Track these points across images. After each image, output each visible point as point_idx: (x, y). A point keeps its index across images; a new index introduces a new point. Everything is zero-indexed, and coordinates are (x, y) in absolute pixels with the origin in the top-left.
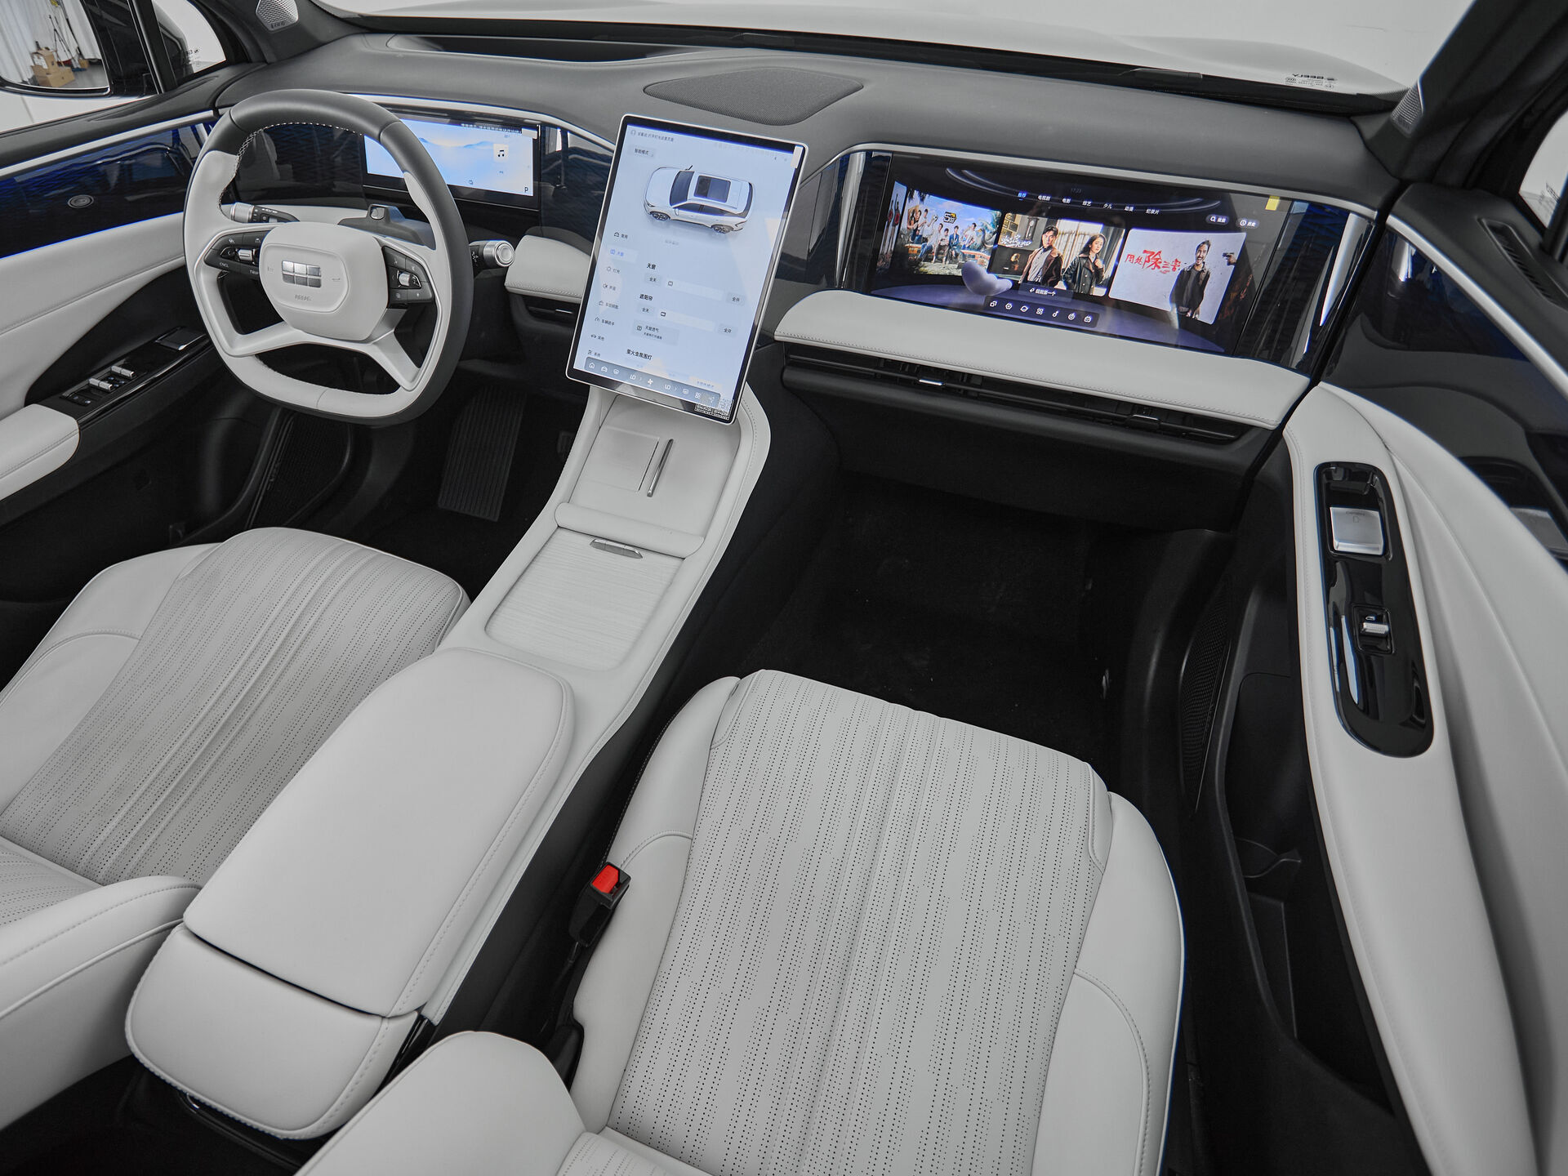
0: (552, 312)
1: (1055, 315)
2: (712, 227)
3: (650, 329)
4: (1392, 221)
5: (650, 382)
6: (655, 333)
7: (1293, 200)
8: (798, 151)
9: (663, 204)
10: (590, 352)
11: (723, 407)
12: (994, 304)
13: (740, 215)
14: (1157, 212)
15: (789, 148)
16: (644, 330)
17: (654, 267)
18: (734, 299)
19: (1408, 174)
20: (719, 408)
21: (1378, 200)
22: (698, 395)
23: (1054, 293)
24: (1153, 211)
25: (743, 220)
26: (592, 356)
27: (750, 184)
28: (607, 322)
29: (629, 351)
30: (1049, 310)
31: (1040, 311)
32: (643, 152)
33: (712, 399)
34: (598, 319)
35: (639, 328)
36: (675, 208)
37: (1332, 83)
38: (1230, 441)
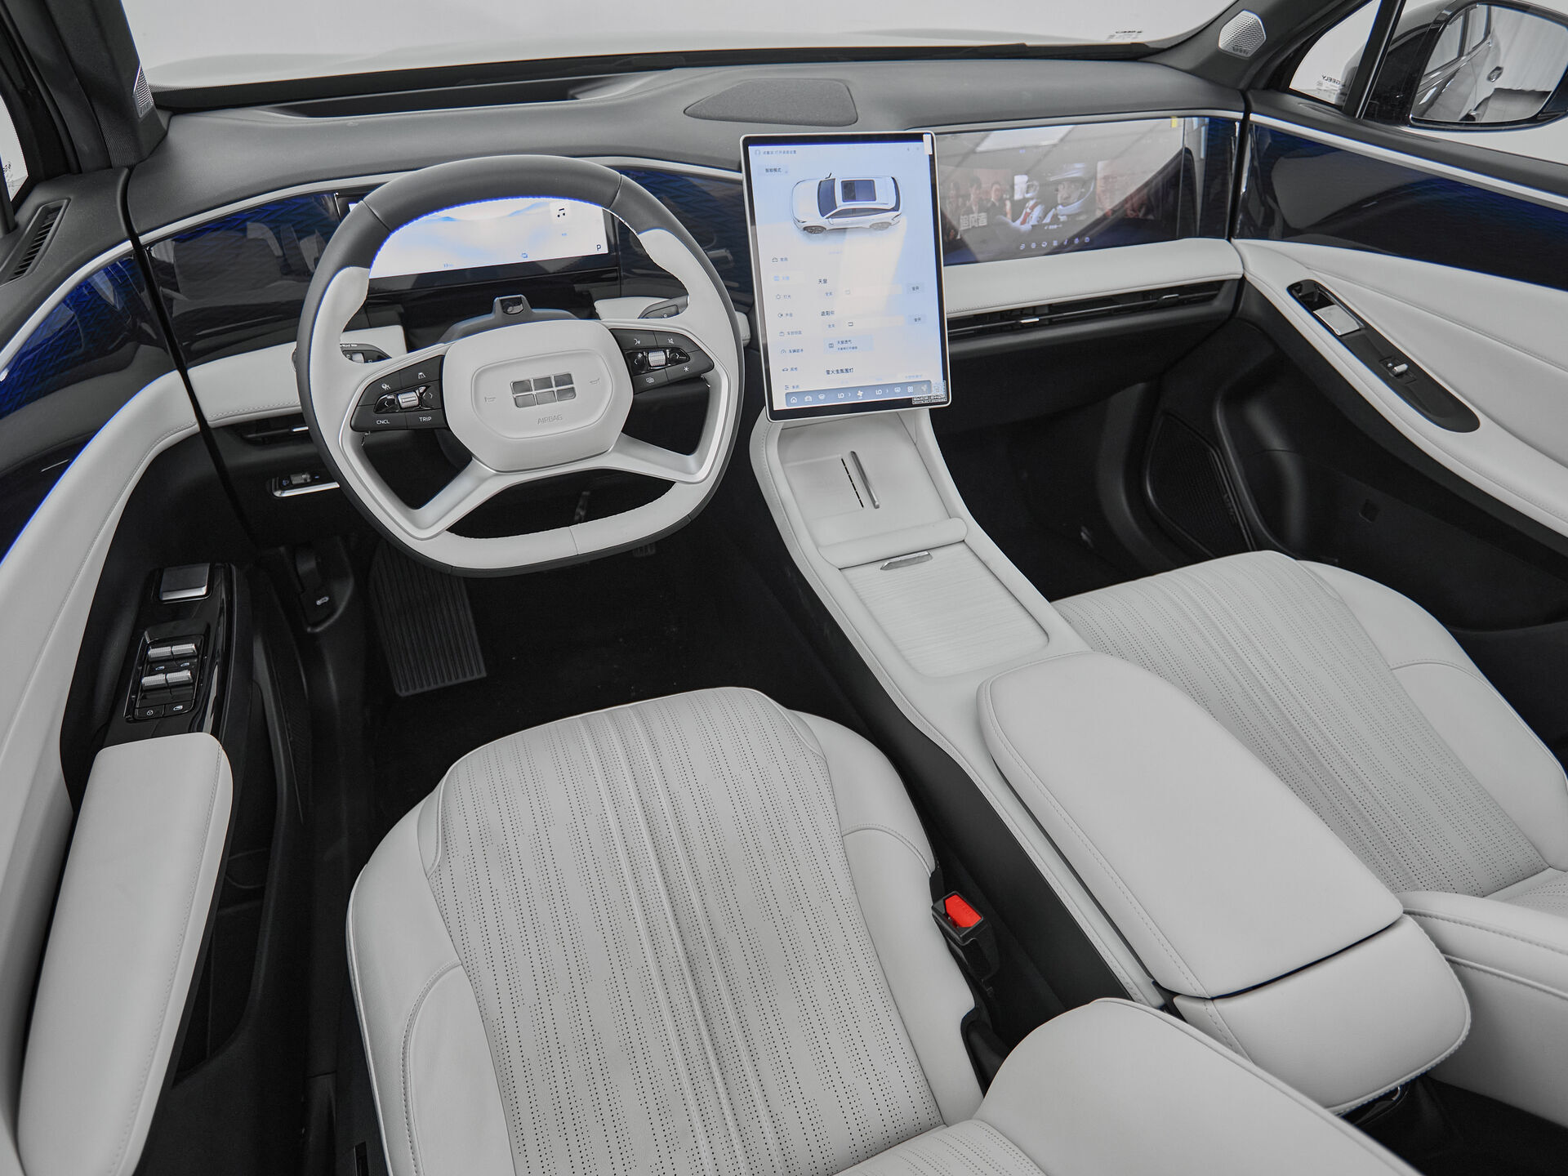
2: (871, 227)
3: (842, 342)
4: (1253, 117)
5: (860, 393)
6: (849, 345)
7: (1186, 116)
8: (927, 138)
9: (816, 219)
10: (787, 387)
11: (937, 390)
13: (893, 210)
15: (918, 138)
16: (836, 346)
17: (825, 281)
18: (914, 289)
20: (934, 393)
22: (910, 389)
25: (896, 213)
26: (791, 390)
27: (893, 179)
28: (794, 351)
29: (828, 372)
32: (775, 170)
33: (924, 388)
34: (784, 351)
35: (831, 346)
36: (827, 218)
38: (1214, 296)
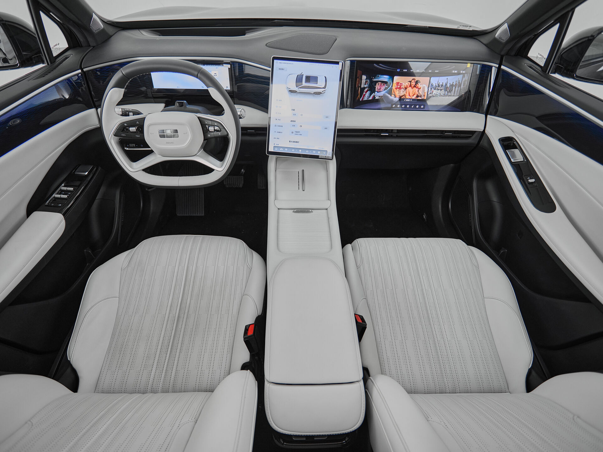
0: (246, 132)
1: (412, 107)
2: (314, 93)
3: (297, 132)
4: (503, 67)
5: (300, 151)
6: (299, 133)
7: (474, 64)
8: (340, 64)
9: (294, 87)
10: (274, 144)
11: (329, 154)
12: (394, 106)
13: (323, 88)
14: (438, 71)
15: (337, 63)
16: (294, 133)
17: (294, 110)
18: (326, 117)
19: (503, 53)
20: (328, 155)
21: (498, 62)
22: (319, 152)
23: (411, 100)
24: (437, 71)
25: (325, 89)
26: (276, 145)
27: (325, 77)
28: (279, 132)
29: (290, 141)
30: (411, 105)
31: (408, 106)
32: (282, 69)
33: (325, 153)
34: (275, 132)
35: (292, 133)
36: (298, 88)
37: (470, 28)
38: (471, 136)
